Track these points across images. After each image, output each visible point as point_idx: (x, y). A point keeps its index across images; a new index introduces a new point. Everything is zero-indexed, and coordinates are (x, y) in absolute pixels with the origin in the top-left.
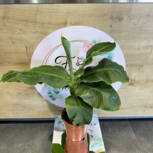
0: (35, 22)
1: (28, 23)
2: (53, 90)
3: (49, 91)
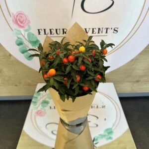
2: (26, 37)
3: (18, 38)
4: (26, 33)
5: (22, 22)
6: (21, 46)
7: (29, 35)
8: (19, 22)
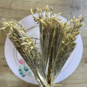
0: (10, 9)
1: (5, 10)
2: (23, 68)
3: (20, 68)
4: (23, 66)
5: (22, 63)
6: (20, 71)
7: (24, 67)
8: (21, 63)
